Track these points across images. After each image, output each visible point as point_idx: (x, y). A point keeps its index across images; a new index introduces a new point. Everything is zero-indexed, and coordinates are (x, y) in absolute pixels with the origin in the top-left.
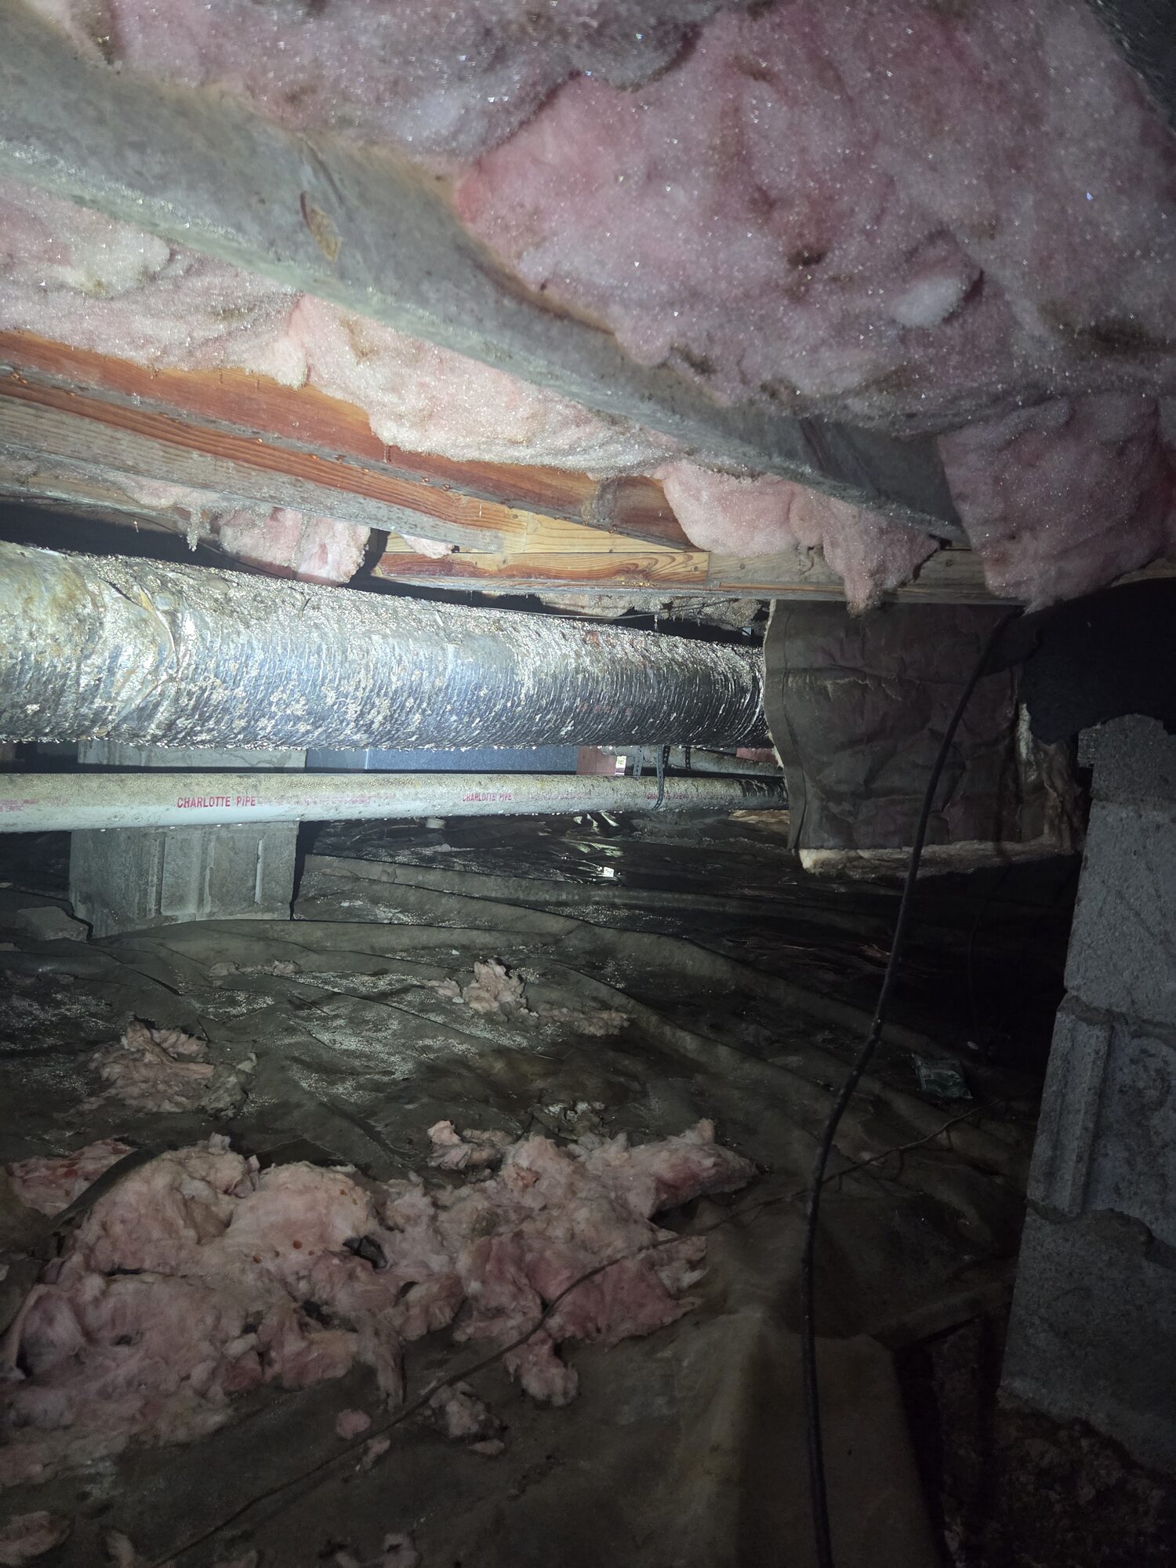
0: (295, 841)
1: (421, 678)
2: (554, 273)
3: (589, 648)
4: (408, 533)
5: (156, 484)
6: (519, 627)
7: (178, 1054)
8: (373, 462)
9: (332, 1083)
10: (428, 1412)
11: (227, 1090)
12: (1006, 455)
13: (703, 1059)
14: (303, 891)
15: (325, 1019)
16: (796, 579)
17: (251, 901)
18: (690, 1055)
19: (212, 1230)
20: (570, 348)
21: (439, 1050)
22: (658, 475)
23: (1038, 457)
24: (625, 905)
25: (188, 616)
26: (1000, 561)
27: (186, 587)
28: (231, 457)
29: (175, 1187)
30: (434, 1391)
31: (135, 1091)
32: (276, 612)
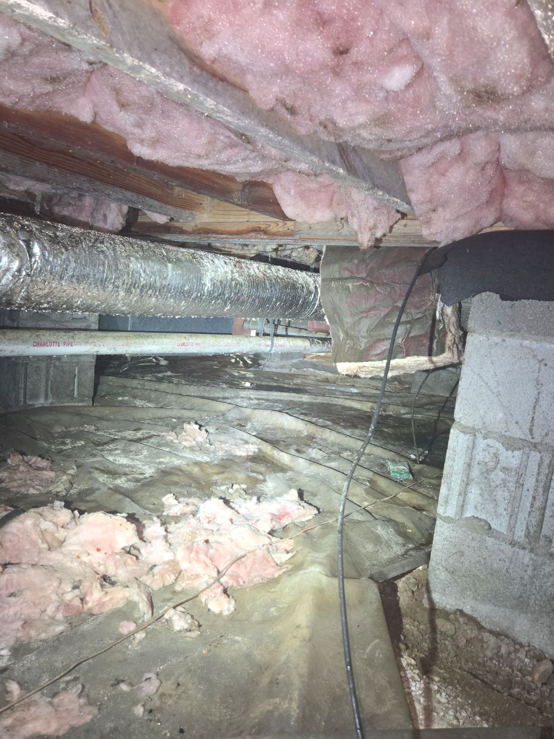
0: (94, 368)
1: (155, 280)
2: (219, 55)
3: (238, 269)
4: (148, 210)
5: (18, 179)
6: (204, 258)
7: (37, 467)
8: (129, 165)
9: (115, 479)
10: (164, 621)
11: (62, 483)
12: (431, 170)
13: (292, 465)
14: (98, 393)
15: (111, 450)
16: (336, 234)
17: (73, 397)
18: (286, 463)
19: (55, 544)
20: (227, 96)
21: (167, 463)
22: (270, 181)
23: (446, 171)
24: (256, 398)
25: (36, 244)
26: (428, 222)
27: (34, 229)
28: (56, 166)
29: (36, 525)
30: (166, 611)
31: (15, 484)
32: (81, 244)
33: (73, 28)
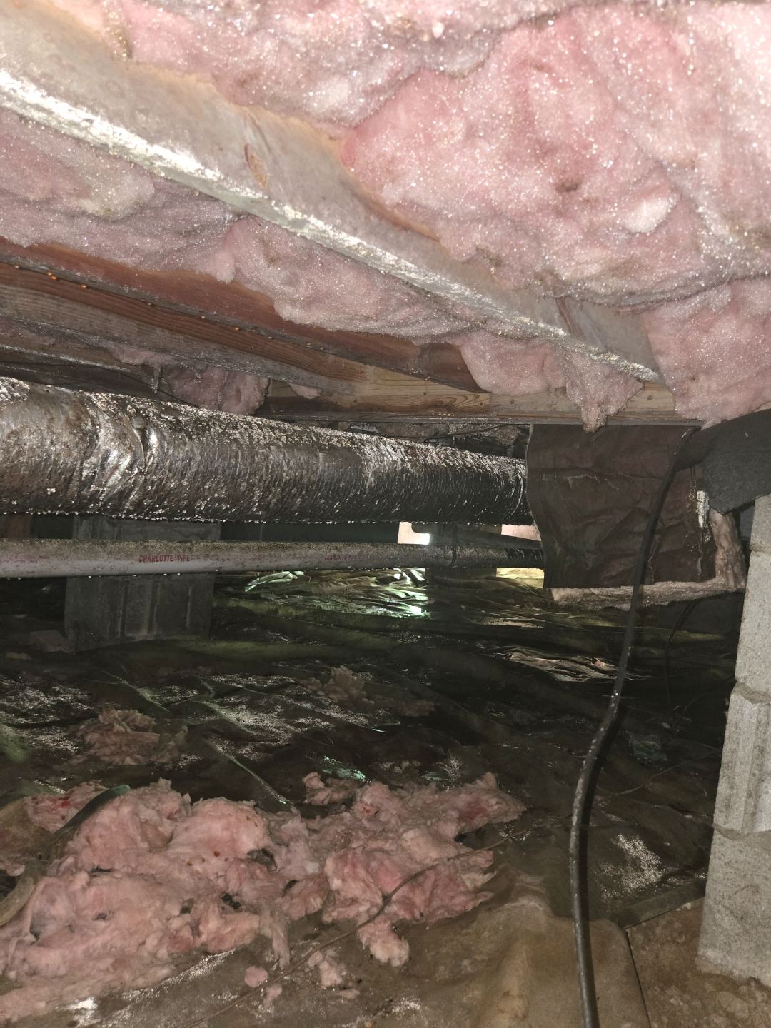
0: (212, 587)
1: (302, 475)
2: (403, 199)
3: (410, 457)
4: (293, 383)
5: (133, 349)
6: (365, 443)
7: (137, 726)
8: (275, 331)
9: (238, 747)
10: (307, 969)
11: (168, 750)
12: (688, 326)
13: (484, 733)
14: (217, 621)
15: (233, 704)
16: (547, 410)
17: (184, 628)
18: (477, 730)
19: (159, 843)
20: (411, 248)
21: (309, 725)
22: (458, 342)
23: (710, 326)
25: (153, 432)
26: (685, 395)
27: (151, 414)
28: (181, 333)
29: (136, 814)
30: (310, 955)
31: (107, 751)
32: (209, 430)
33: (225, 179)
